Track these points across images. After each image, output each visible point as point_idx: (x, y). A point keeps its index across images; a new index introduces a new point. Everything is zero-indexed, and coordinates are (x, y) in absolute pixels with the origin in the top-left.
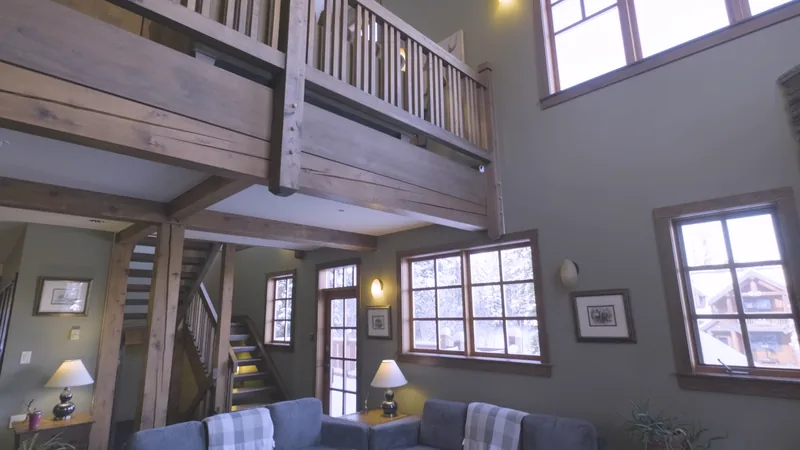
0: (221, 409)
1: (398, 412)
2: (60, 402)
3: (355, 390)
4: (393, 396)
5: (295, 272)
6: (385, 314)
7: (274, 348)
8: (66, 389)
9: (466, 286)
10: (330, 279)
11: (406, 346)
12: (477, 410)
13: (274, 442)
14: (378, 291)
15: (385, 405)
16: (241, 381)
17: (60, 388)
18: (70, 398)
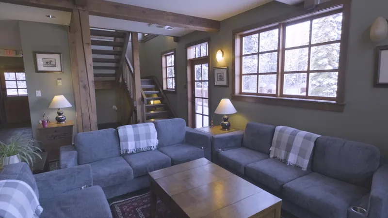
0: (140, 121)
1: (230, 128)
2: (58, 115)
3: (208, 114)
4: (228, 118)
5: (175, 50)
6: (225, 71)
7: (167, 92)
8: (59, 109)
9: (281, 50)
10: (193, 53)
11: (237, 91)
12: (281, 131)
13: (158, 141)
14: (220, 58)
15: (223, 124)
16: (155, 107)
17: (56, 109)
18: (62, 113)
